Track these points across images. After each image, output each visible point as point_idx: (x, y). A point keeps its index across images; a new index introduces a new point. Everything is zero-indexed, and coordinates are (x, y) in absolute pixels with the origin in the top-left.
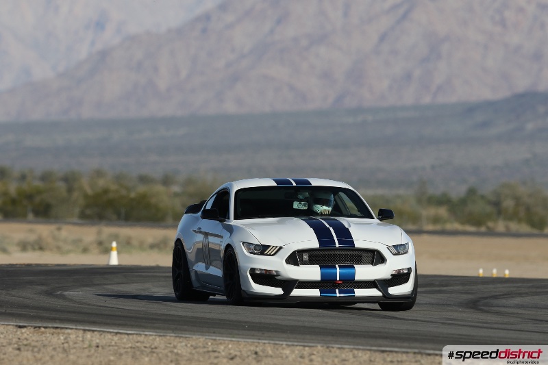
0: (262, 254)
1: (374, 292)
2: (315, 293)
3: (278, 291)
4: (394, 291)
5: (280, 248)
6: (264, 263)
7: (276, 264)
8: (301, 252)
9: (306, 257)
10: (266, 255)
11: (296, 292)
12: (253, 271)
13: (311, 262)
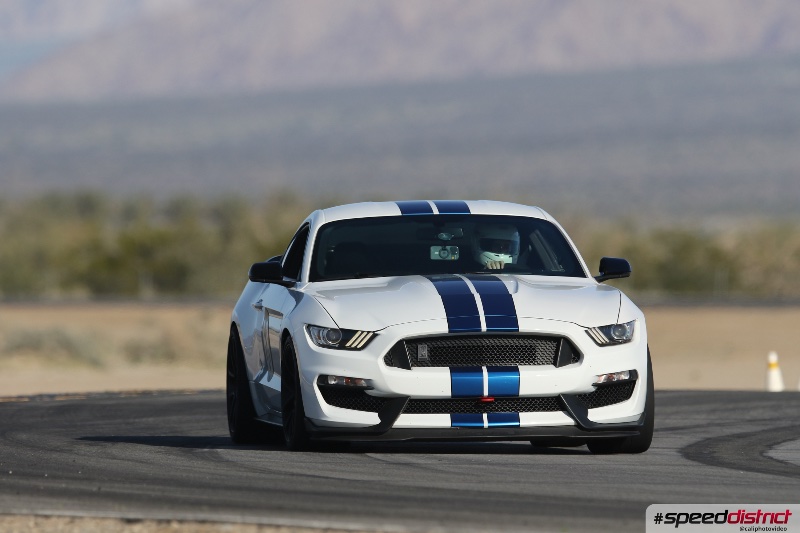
0: (342, 347)
1: (559, 419)
2: (442, 421)
3: (371, 419)
4: (598, 415)
5: (375, 335)
6: (344, 365)
7: (368, 366)
8: (413, 342)
9: (424, 352)
10: (350, 349)
11: (405, 421)
12: (323, 379)
13: (435, 360)
